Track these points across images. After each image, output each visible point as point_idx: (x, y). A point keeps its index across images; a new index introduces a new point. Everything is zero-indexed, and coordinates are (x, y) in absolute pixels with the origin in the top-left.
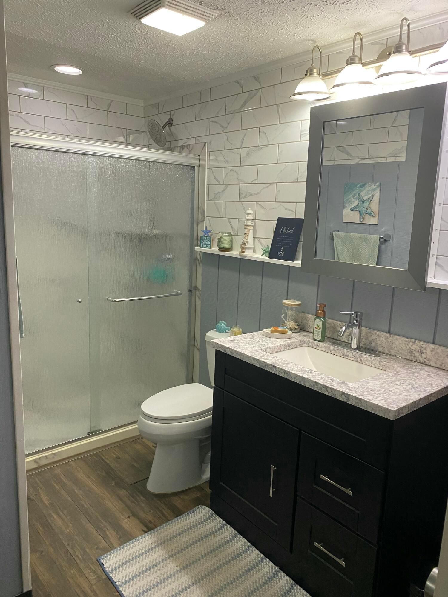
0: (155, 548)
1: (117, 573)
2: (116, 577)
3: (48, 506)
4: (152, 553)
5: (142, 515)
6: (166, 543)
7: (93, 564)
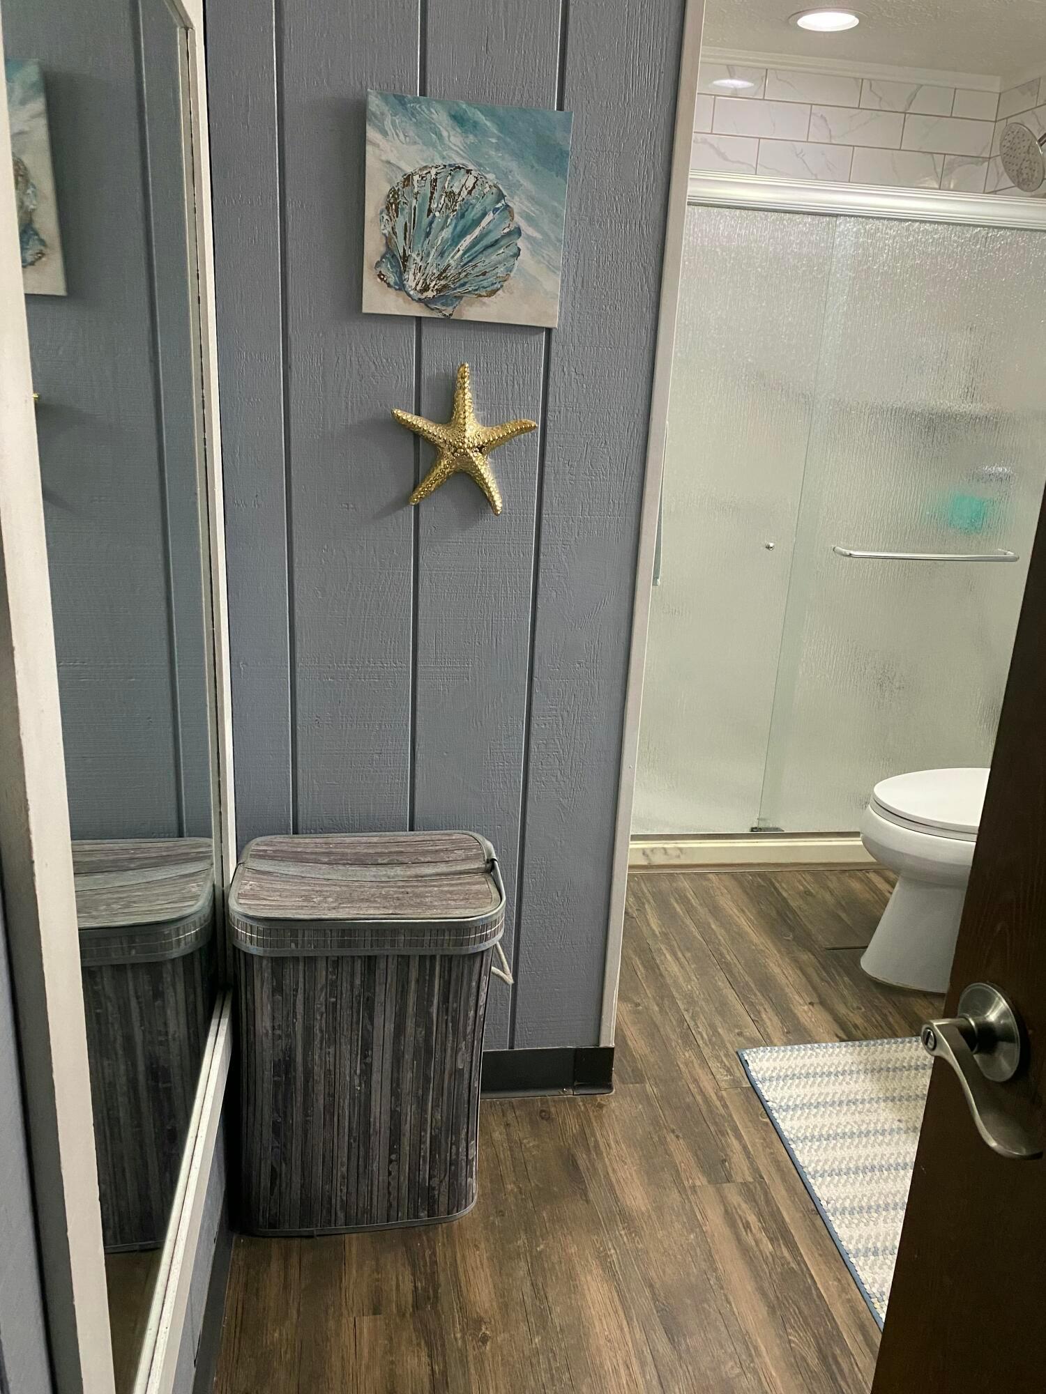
0: (858, 1072)
1: (773, 1087)
2: (769, 1093)
3: (659, 935)
4: (850, 1079)
5: (842, 1010)
6: (884, 1073)
7: (727, 1055)
